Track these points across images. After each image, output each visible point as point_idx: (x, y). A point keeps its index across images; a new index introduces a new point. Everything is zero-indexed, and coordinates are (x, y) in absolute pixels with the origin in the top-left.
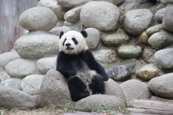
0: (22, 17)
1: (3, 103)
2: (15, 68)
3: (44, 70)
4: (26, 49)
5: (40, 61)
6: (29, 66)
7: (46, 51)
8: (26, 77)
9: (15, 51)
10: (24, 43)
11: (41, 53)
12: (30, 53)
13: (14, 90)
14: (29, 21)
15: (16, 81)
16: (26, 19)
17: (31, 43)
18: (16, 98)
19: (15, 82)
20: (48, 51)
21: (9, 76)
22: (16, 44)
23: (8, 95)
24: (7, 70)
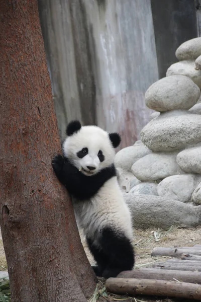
0: (150, 93)
1: (154, 221)
2: (146, 168)
3: (188, 168)
4: (160, 139)
5: (181, 154)
6: (165, 164)
7: (188, 139)
8: (164, 180)
9: (142, 144)
10: (156, 130)
11: (181, 142)
12: (165, 145)
13: (167, 201)
14: (160, 98)
15: (149, 187)
16: (156, 96)
17: (166, 130)
18: (172, 211)
19: (147, 188)
20: (192, 139)
21: (137, 181)
22: (144, 134)
23: (159, 209)
24: (136, 172)
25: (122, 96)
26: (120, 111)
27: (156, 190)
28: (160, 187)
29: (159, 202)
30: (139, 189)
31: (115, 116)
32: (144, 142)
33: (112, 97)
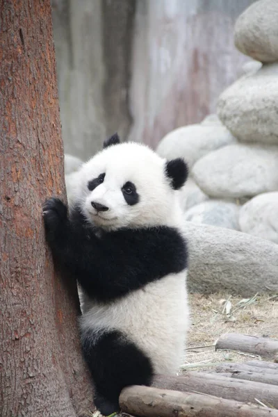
0: (246, 22)
1: (227, 280)
2: (221, 172)
4: (255, 118)
6: (260, 167)
9: (219, 122)
10: (249, 98)
12: (264, 129)
13: (259, 243)
14: (266, 33)
15: (224, 210)
16: (257, 28)
17: (269, 100)
18: (265, 265)
19: (221, 212)
21: (201, 195)
22: (225, 103)
23: (240, 257)
24: (200, 177)
25: (188, 21)
26: (180, 50)
27: (237, 217)
28: (245, 213)
29: (241, 244)
30: (203, 213)
31: (169, 60)
32: (224, 119)
33: (167, 21)
